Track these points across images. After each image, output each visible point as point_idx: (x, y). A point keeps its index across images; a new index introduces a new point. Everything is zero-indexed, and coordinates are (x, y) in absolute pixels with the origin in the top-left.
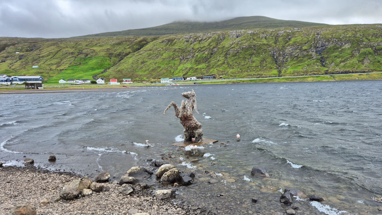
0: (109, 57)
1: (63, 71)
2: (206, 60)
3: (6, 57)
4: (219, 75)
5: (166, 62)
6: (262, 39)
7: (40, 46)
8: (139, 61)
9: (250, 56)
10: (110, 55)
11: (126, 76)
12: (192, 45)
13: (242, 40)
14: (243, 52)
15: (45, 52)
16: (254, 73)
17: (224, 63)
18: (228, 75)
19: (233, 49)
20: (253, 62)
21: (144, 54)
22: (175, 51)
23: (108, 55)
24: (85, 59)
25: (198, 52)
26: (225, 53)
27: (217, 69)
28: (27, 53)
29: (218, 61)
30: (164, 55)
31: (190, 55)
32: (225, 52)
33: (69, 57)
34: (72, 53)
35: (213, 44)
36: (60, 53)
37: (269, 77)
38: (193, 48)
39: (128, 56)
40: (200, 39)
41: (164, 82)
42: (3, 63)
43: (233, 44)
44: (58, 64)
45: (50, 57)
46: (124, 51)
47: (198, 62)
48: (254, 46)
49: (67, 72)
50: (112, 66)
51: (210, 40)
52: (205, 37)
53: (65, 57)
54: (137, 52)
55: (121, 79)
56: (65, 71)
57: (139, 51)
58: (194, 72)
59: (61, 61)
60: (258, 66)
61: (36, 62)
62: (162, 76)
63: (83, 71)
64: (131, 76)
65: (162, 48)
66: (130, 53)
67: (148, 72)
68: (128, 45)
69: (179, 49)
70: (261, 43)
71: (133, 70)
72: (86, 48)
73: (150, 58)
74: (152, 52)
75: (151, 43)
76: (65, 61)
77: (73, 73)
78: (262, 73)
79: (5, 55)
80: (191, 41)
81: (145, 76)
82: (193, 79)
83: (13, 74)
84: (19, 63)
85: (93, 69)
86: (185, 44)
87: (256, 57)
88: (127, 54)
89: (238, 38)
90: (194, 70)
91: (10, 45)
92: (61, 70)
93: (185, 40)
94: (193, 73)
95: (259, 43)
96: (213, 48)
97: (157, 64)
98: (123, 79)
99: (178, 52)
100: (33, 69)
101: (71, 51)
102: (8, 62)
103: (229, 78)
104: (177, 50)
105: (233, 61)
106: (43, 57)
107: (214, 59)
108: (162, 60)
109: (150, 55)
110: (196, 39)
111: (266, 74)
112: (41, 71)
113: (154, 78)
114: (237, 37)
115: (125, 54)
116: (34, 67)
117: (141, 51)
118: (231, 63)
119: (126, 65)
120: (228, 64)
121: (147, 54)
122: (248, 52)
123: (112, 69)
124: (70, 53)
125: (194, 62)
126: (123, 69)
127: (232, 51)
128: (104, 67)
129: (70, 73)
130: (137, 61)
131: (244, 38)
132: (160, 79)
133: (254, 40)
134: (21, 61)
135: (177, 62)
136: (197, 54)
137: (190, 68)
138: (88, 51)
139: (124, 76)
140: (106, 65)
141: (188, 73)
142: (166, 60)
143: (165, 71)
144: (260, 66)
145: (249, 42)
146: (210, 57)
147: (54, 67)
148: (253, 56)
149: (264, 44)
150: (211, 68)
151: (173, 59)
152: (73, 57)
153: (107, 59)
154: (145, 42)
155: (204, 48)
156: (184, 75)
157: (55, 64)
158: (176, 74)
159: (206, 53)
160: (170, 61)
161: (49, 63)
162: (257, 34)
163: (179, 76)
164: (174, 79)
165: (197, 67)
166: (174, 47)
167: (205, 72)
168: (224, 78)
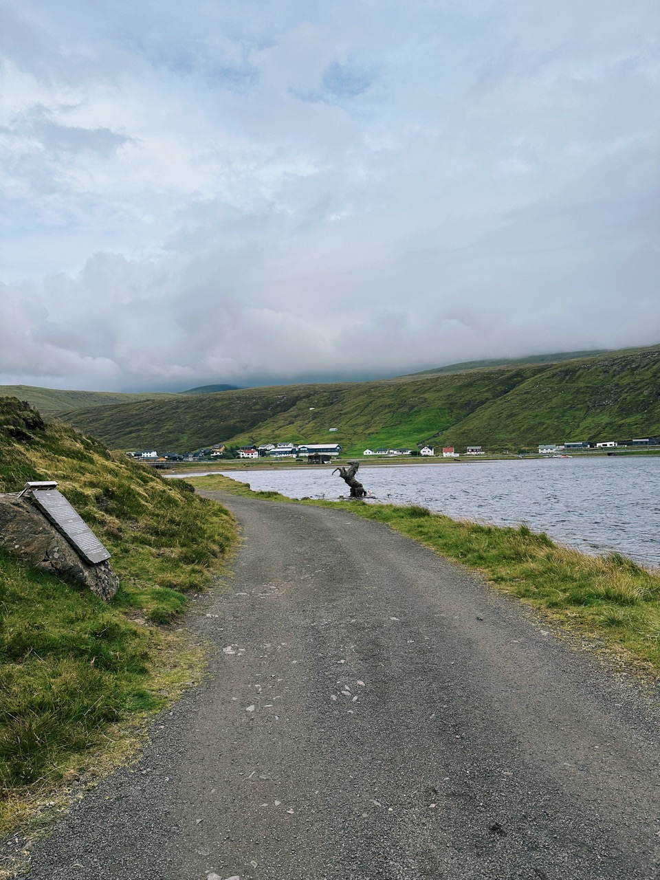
0: (449, 409)
1: (373, 436)
2: (644, 406)
3: (295, 417)
5: (557, 414)
7: (344, 396)
8: (502, 413)
10: (451, 406)
11: (475, 441)
12: (616, 378)
15: (349, 407)
21: (515, 401)
22: (577, 391)
23: (448, 406)
24: (409, 415)
25: (626, 392)
28: (324, 408)
30: (554, 400)
31: (610, 398)
33: (384, 412)
34: (390, 406)
36: (372, 407)
38: (617, 385)
39: (483, 406)
40: (634, 366)
41: (545, 451)
42: (291, 425)
44: (367, 425)
45: (356, 413)
46: (478, 397)
47: (625, 411)
49: (378, 437)
50: (453, 425)
52: (647, 361)
53: (379, 413)
54: (501, 397)
55: (464, 447)
56: (376, 435)
57: (505, 395)
58: (614, 432)
59: (372, 419)
61: (336, 423)
62: (542, 441)
63: (403, 435)
64: (484, 441)
65: (551, 388)
66: (487, 399)
67: (518, 433)
68: (486, 386)
69: (588, 387)
71: (491, 430)
72: (414, 395)
73: (526, 408)
74: (529, 396)
75: (530, 380)
76: (378, 418)
77: (388, 438)
79: (295, 413)
80: (614, 371)
81: (511, 440)
82: (608, 446)
83: (302, 441)
84: (312, 424)
85: (420, 431)
86: (600, 377)
88: (483, 403)
90: (615, 427)
91: (304, 397)
92: (369, 434)
93: (600, 369)
94: (612, 433)
97: (538, 418)
98: (468, 448)
99: (583, 393)
100: (330, 433)
101: (388, 401)
102: (298, 423)
104: (581, 391)
106: (345, 414)
108: (548, 410)
109: (526, 402)
110: (626, 365)
112: (341, 436)
113: (528, 445)
115: (478, 402)
116: (331, 430)
117: (508, 395)
119: (477, 422)
121: (521, 400)
123: (452, 429)
124: (386, 406)
125: (617, 412)
126: (471, 430)
128: (439, 426)
129: (383, 439)
130: (499, 414)
132: (538, 445)
134: (314, 421)
135: (581, 414)
136: (624, 395)
137: (608, 424)
138: (415, 401)
139: (472, 441)
140: (443, 422)
141: (599, 434)
142: (556, 410)
143: (552, 432)
146: (655, 401)
147: (360, 430)
150: (654, 423)
151: (571, 408)
152: (390, 412)
153: (445, 414)
154: (519, 379)
155: (643, 384)
156: (592, 438)
157: (363, 424)
158: (576, 436)
159: (646, 393)
160: (565, 411)
161: (354, 423)
163: (580, 441)
164: (568, 446)
165: (623, 421)
166: (576, 385)
167: (638, 431)
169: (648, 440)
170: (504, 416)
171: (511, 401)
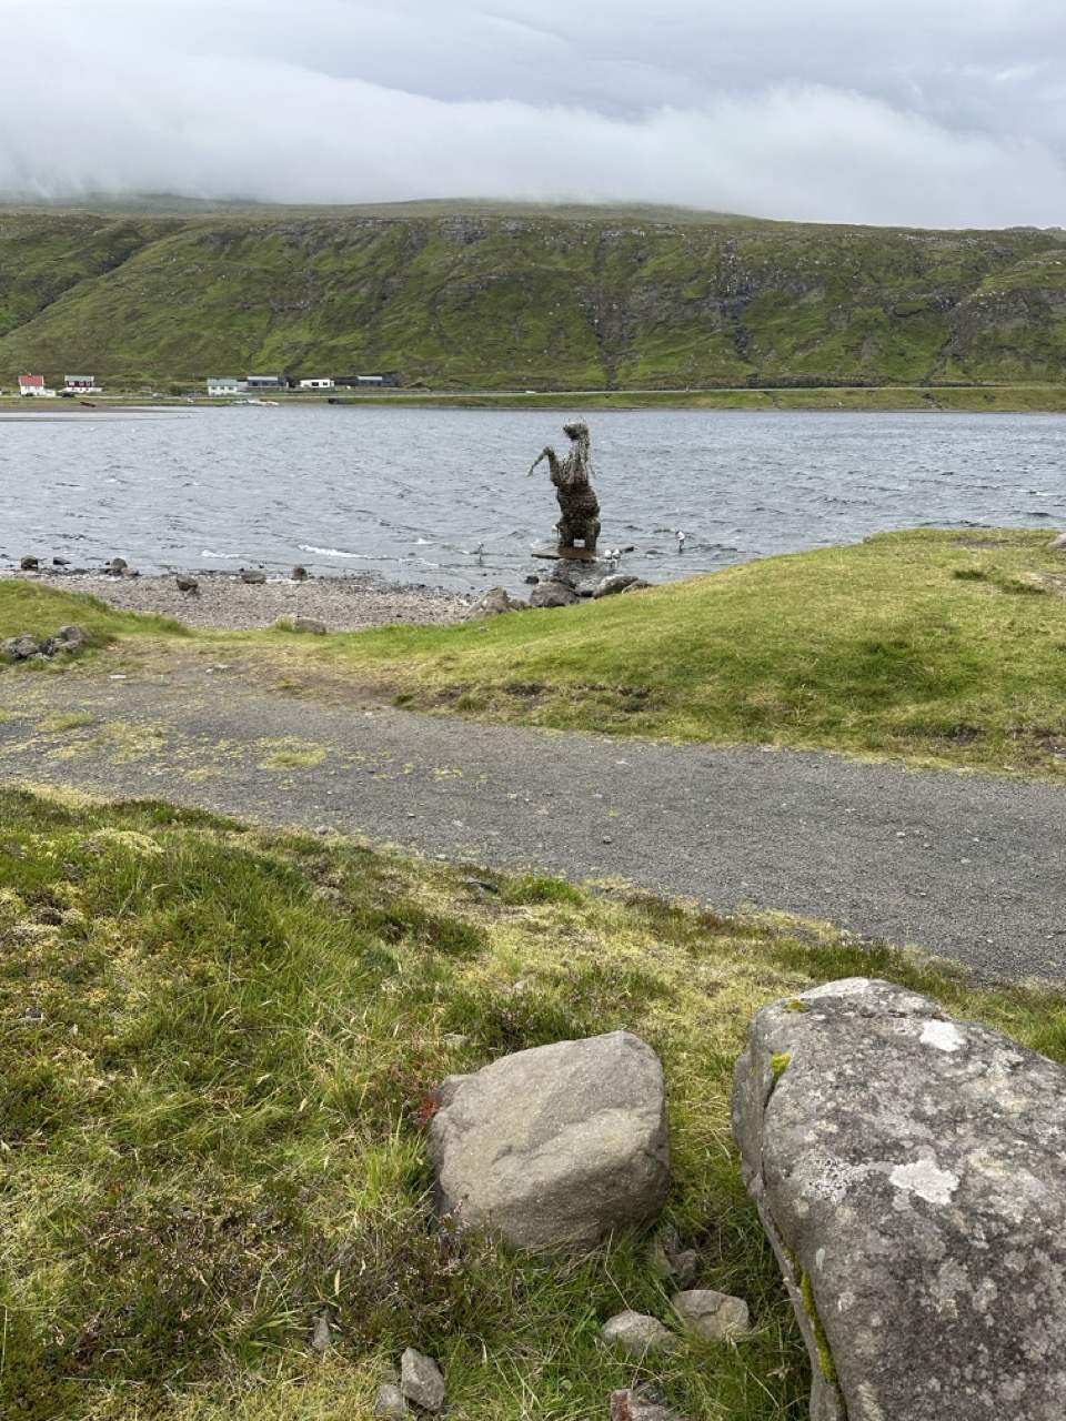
2: (363, 317)
4: (414, 375)
5: (219, 320)
6: (551, 252)
8: (116, 309)
9: (513, 314)
10: (4, 284)
11: (74, 365)
12: (312, 260)
13: (486, 253)
14: (489, 296)
16: (530, 374)
17: (426, 332)
18: (444, 377)
19: (455, 285)
20: (525, 333)
21: (136, 285)
22: (249, 278)
25: (332, 288)
26: (431, 296)
27: (403, 354)
29: (407, 323)
30: (210, 290)
31: (306, 296)
32: (428, 292)
35: (387, 262)
37: (578, 389)
38: (314, 273)
39: (73, 290)
40: (337, 240)
41: (218, 391)
43: (454, 265)
46: (56, 269)
47: (335, 323)
48: (528, 276)
50: (15, 327)
51: (374, 245)
52: (358, 233)
54: (106, 275)
55: (56, 377)
57: (113, 272)
58: (324, 360)
60: (541, 351)
62: (207, 371)
64: (90, 366)
65: (201, 266)
66: (78, 277)
67: (154, 352)
68: (70, 247)
69: (266, 271)
70: (550, 268)
71: (99, 342)
73: (159, 302)
74: (163, 278)
75: (158, 245)
78: (555, 373)
80: (307, 246)
81: (145, 366)
82: (321, 386)
86: (285, 254)
87: (534, 317)
88: (71, 283)
89: (471, 247)
90: (324, 352)
93: (283, 239)
94: (320, 363)
95: (544, 266)
96: (387, 277)
97: (186, 325)
98: (67, 378)
99: (260, 281)
103: (446, 389)
104: (255, 277)
105: (456, 326)
107: (391, 317)
108: (203, 311)
109: (158, 290)
110: (325, 237)
111: (569, 378)
113: (181, 378)
114: (470, 241)
115: (61, 281)
117: (120, 273)
118: (450, 335)
119: (66, 324)
120: (442, 337)
121: (147, 285)
122: (506, 299)
123: (15, 336)
125: (322, 324)
126: (59, 340)
127: (451, 289)
130: (110, 310)
131: (493, 247)
132: (204, 379)
133: (525, 253)
135: (261, 322)
136: (329, 294)
137: (312, 345)
139: (67, 363)
141: (300, 362)
142: (217, 311)
143: (218, 354)
144: (548, 348)
145: (508, 261)
146: (379, 309)
148: (525, 313)
149: (560, 274)
150: (384, 348)
151: (242, 310)
154: (134, 240)
155: (356, 275)
156: (288, 369)
158: (261, 364)
159: (364, 292)
160: (233, 315)
162: (534, 232)
163: (273, 374)
164: (255, 383)
165: (334, 342)
166: (245, 266)
167: (362, 361)
168: (432, 389)
169: (380, 378)
170: (120, 314)
171: (129, 286)
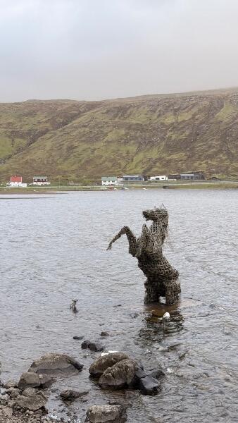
0: (10, 137)
2: (186, 145)
4: (211, 173)
5: (112, 148)
10: (13, 135)
11: (39, 171)
17: (220, 151)
18: (228, 174)
21: (74, 133)
22: (129, 128)
23: (9, 134)
25: (171, 131)
26: (223, 133)
27: (206, 163)
29: (210, 147)
30: (110, 135)
31: (157, 135)
32: (222, 131)
35: (200, 117)
38: (162, 124)
39: (44, 136)
40: (176, 107)
41: (107, 183)
46: (38, 127)
47: (172, 147)
50: (16, 154)
51: (195, 110)
52: (186, 103)
54: (60, 129)
55: (30, 177)
57: (64, 127)
58: (164, 167)
62: (103, 173)
64: (47, 171)
65: (107, 123)
67: (79, 165)
68: (45, 117)
69: (138, 124)
71: (53, 160)
73: (84, 141)
75: (87, 114)
80: (160, 111)
81: (73, 172)
86: (148, 116)
90: (164, 162)
93: (148, 108)
94: (161, 168)
96: (201, 124)
97: (96, 151)
98: (34, 178)
103: (229, 180)
104: (133, 127)
107: (201, 144)
108: (105, 144)
109: (84, 135)
110: (169, 106)
113: (90, 177)
115: (39, 132)
117: (67, 128)
118: (233, 152)
119: (39, 153)
120: (229, 153)
121: (79, 133)
125: (164, 149)
126: (34, 160)
127: (235, 129)
130: (60, 145)
132: (101, 177)
136: (169, 134)
137: (160, 159)
140: (4, 151)
141: (151, 168)
142: (112, 144)
143: (110, 165)
146: (195, 140)
150: (196, 160)
154: (76, 112)
155: (184, 124)
156: (145, 172)
158: (131, 169)
159: (187, 133)
163: (136, 174)
164: (127, 179)
165: (170, 157)
166: (127, 121)
167: (184, 166)
168: (221, 180)
169: (193, 175)
170: (65, 147)
171: (71, 134)
